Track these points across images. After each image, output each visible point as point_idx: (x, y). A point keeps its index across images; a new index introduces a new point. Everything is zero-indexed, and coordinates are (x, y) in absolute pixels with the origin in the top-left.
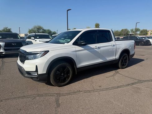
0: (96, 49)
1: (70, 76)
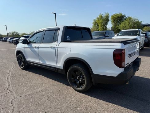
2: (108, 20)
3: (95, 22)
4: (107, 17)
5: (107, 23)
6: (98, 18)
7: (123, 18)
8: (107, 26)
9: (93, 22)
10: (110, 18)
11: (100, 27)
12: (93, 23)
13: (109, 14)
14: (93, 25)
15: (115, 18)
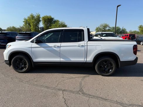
0: (54, 48)
1: (27, 67)
2: (40, 21)
3: (26, 21)
4: (39, 17)
5: (39, 23)
6: (29, 17)
7: (53, 20)
8: (39, 26)
9: (24, 20)
10: (41, 19)
11: (32, 27)
12: (24, 22)
13: (40, 15)
14: (24, 23)
15: (46, 20)
